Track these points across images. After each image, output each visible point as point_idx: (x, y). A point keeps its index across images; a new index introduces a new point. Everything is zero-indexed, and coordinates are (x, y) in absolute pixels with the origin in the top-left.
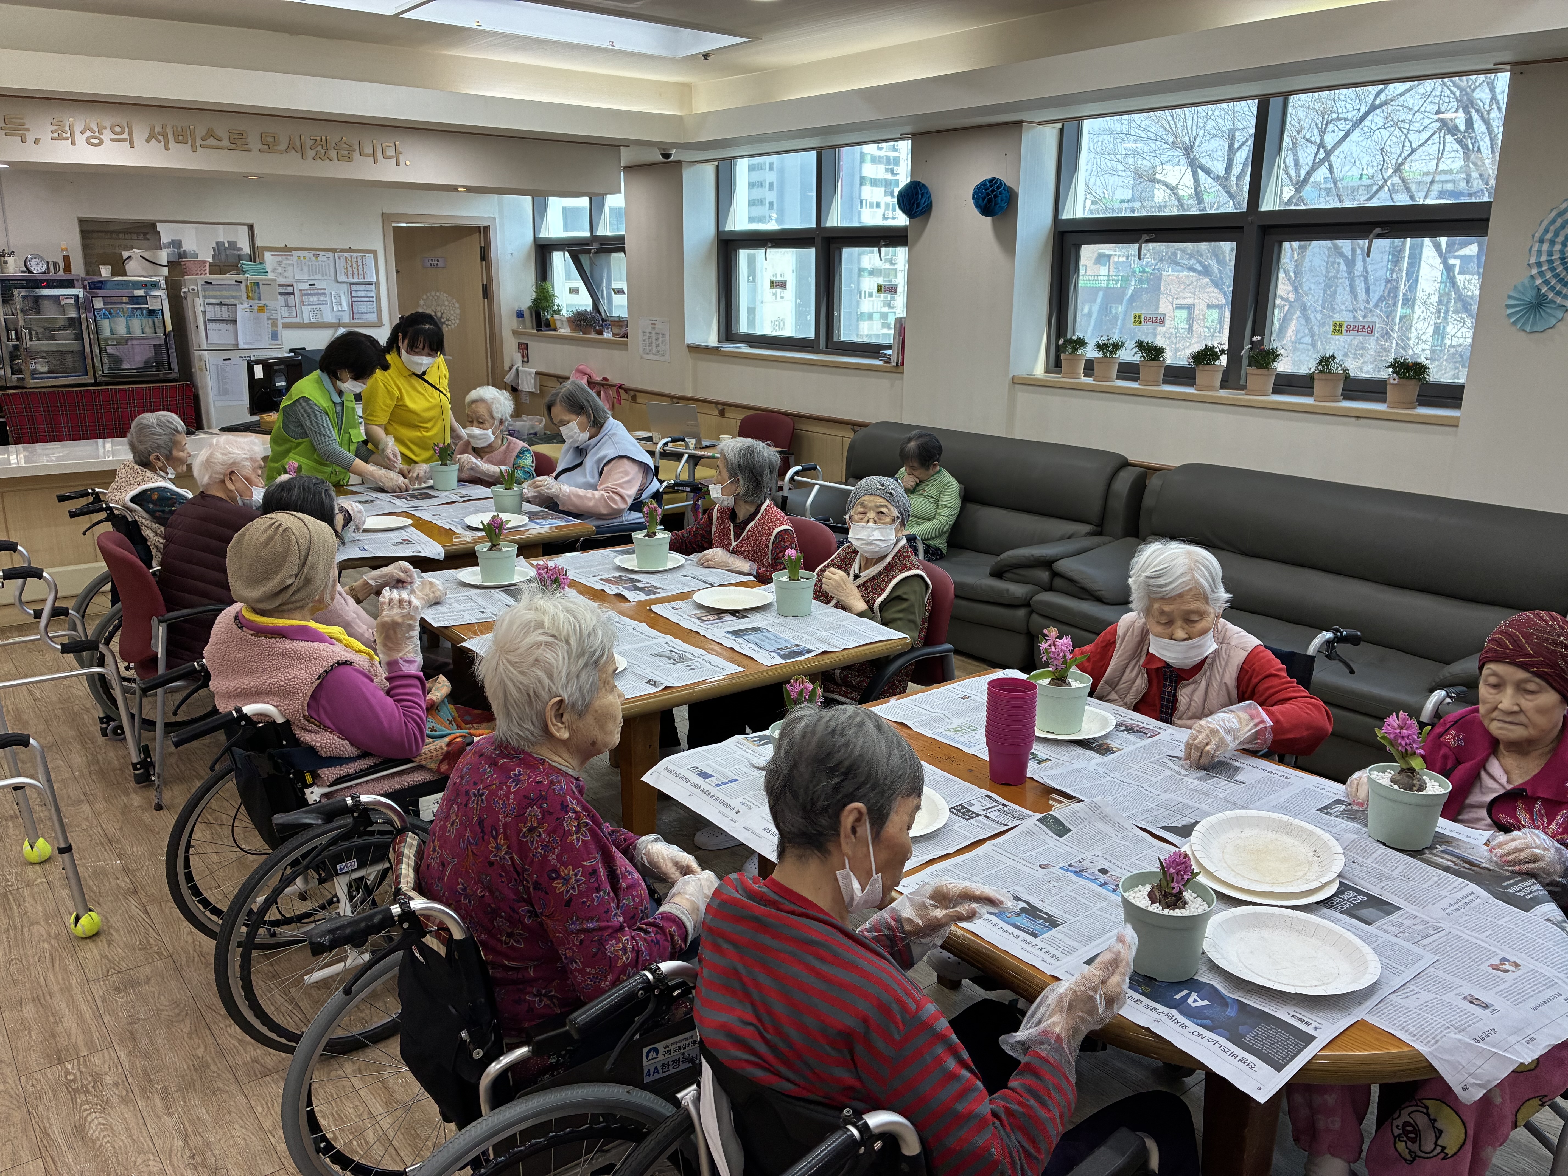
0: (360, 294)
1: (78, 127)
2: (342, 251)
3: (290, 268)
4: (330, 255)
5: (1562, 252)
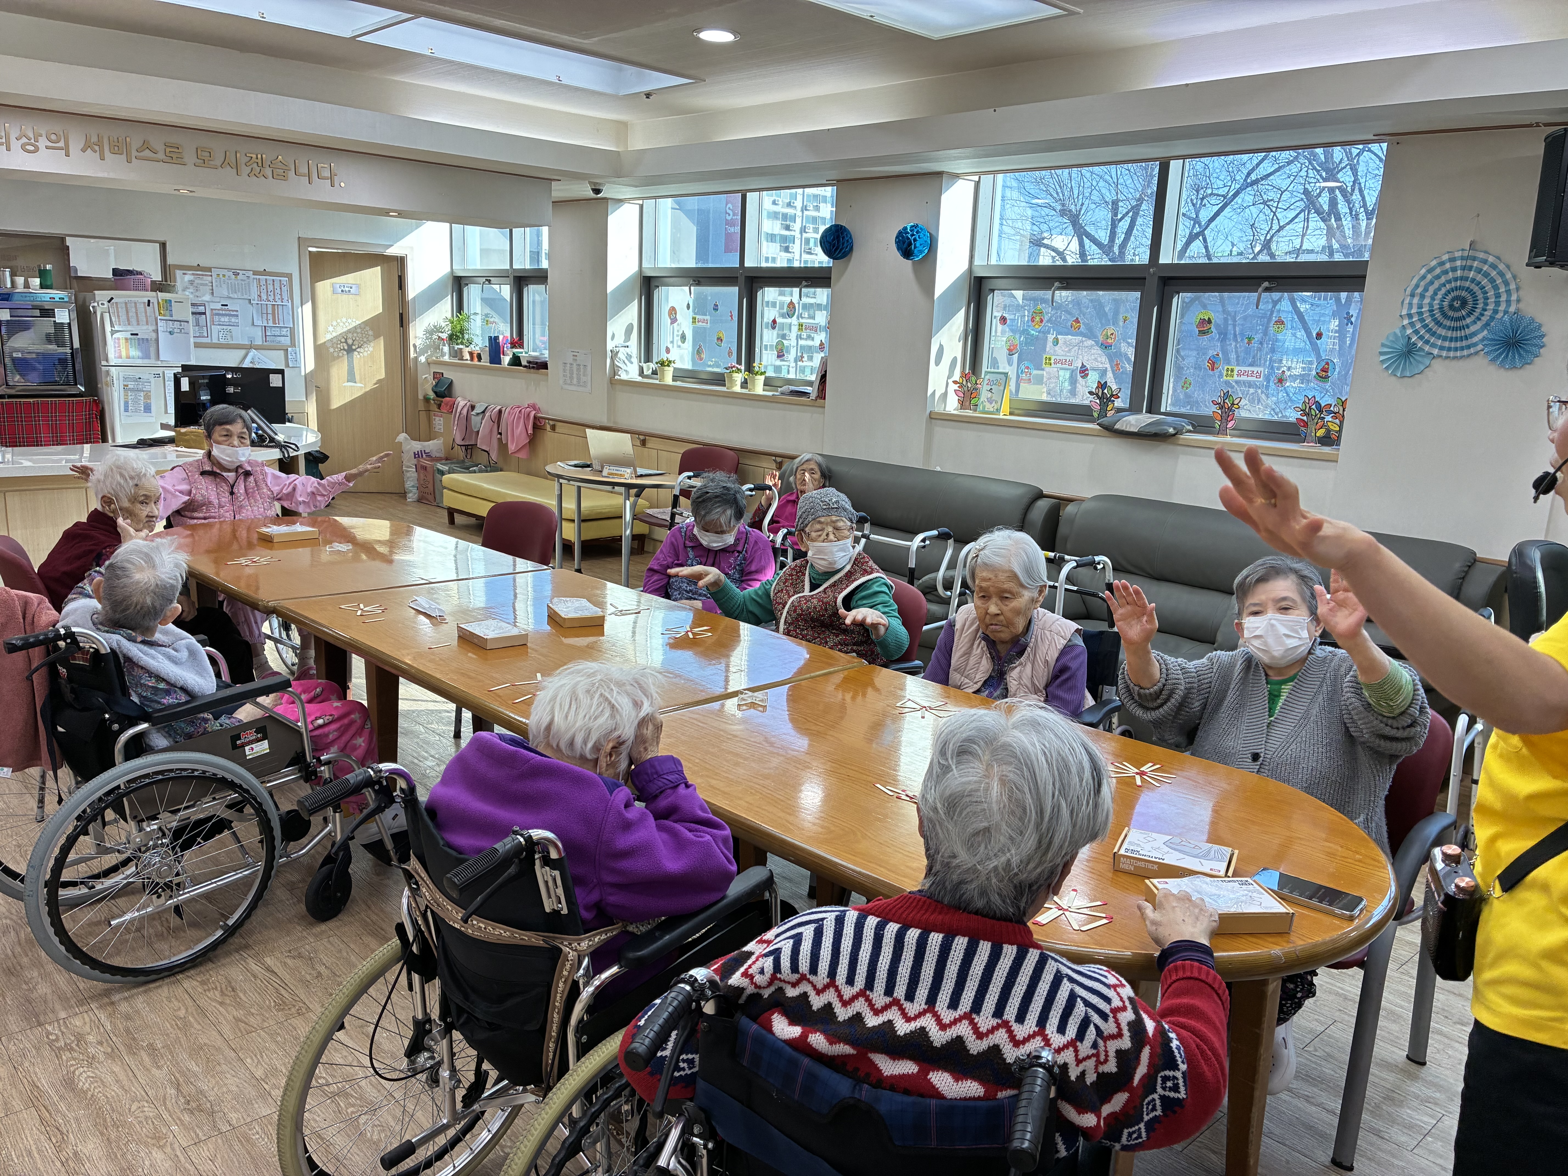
1: (14, 133)
3: (203, 288)
5: (1431, 305)
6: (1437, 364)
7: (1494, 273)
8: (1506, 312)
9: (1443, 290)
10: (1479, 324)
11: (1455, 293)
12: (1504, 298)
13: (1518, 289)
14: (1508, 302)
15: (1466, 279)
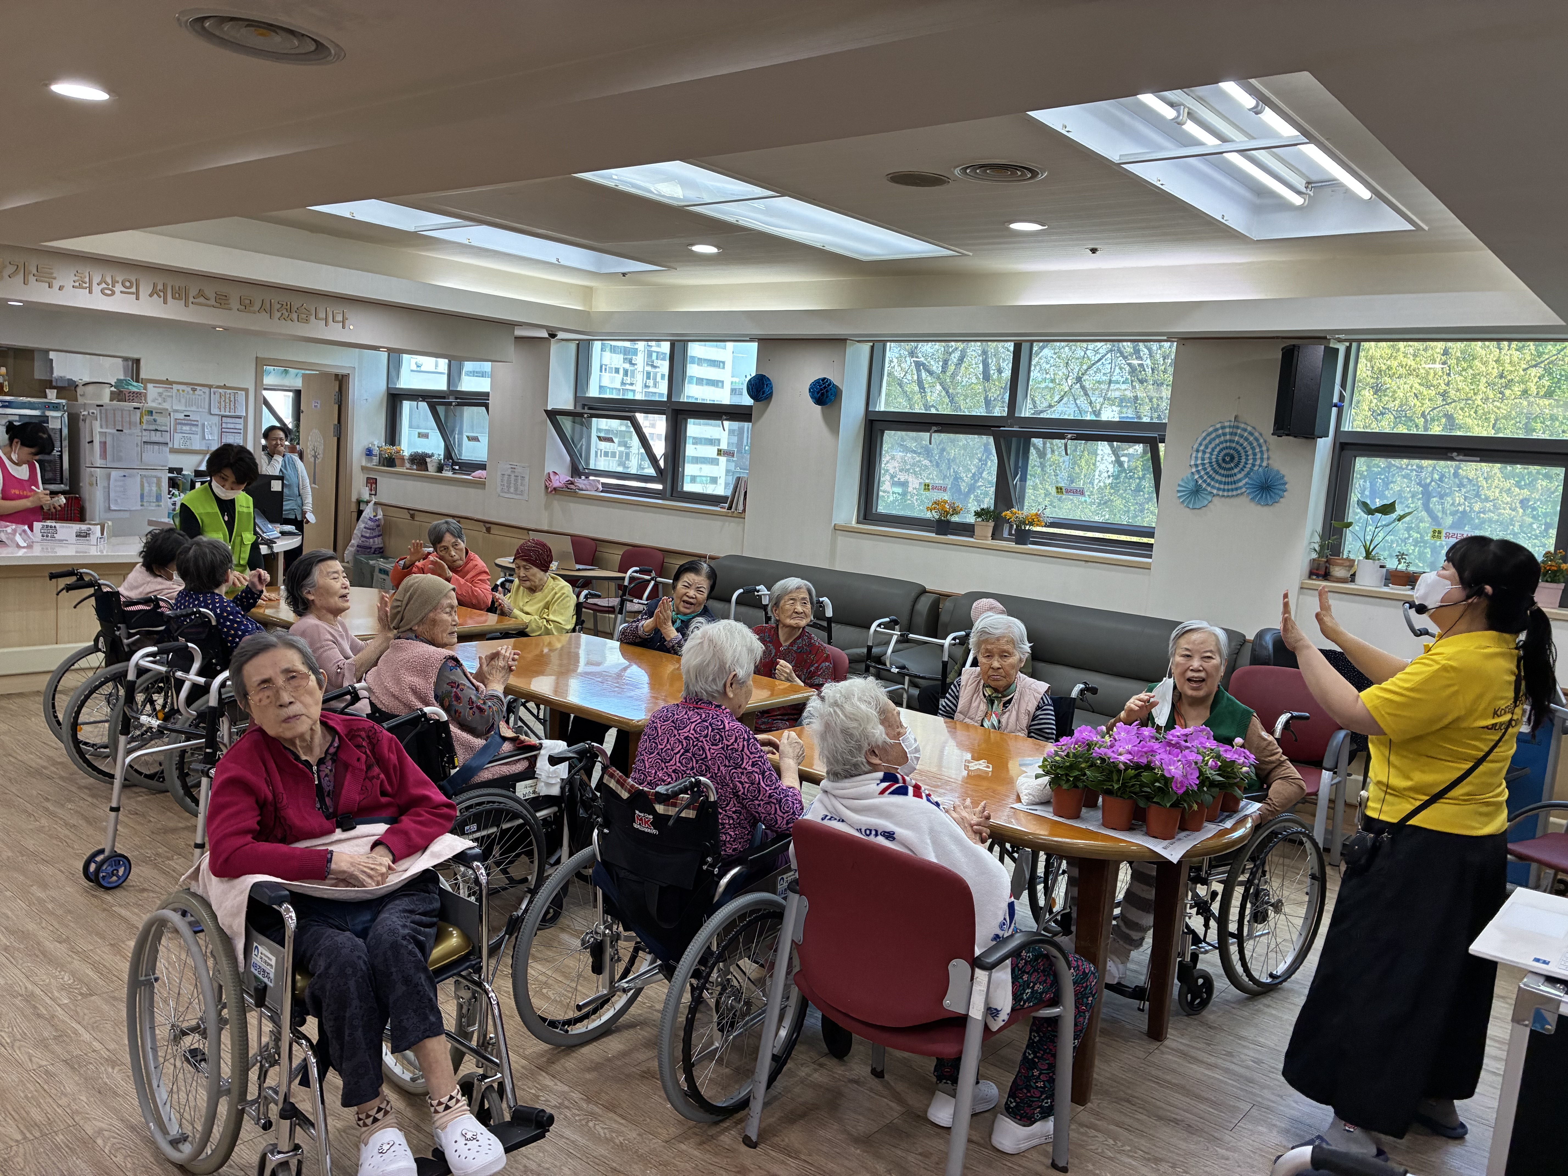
0: (229, 426)
1: (96, 279)
2: (218, 387)
3: (169, 400)
4: (207, 390)
5: (1210, 458)
6: (1216, 500)
7: (1251, 439)
8: (1260, 466)
9: (1218, 449)
10: (1243, 473)
11: (1225, 452)
12: (1259, 456)
13: (1268, 450)
14: (1262, 459)
15: (1233, 441)
